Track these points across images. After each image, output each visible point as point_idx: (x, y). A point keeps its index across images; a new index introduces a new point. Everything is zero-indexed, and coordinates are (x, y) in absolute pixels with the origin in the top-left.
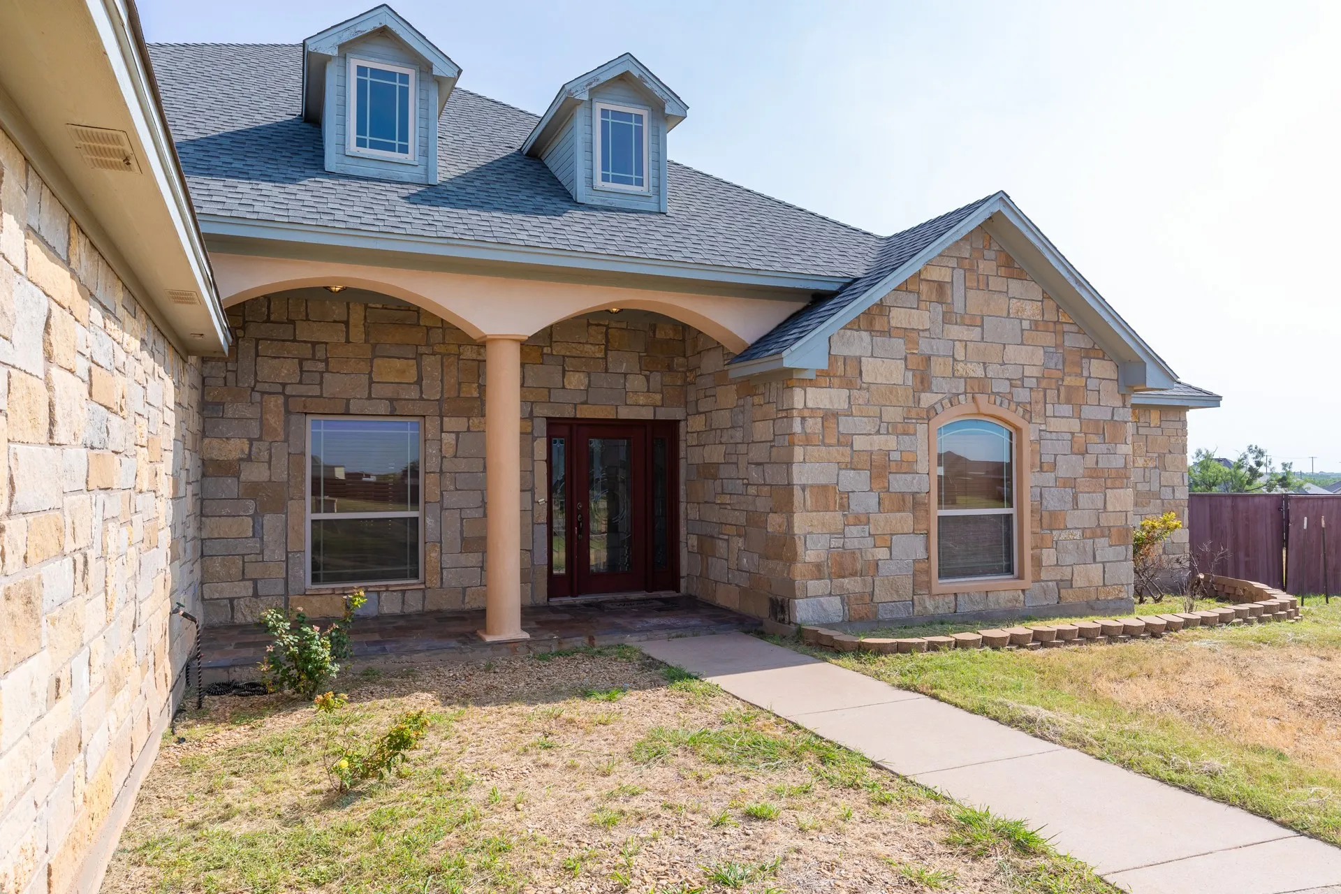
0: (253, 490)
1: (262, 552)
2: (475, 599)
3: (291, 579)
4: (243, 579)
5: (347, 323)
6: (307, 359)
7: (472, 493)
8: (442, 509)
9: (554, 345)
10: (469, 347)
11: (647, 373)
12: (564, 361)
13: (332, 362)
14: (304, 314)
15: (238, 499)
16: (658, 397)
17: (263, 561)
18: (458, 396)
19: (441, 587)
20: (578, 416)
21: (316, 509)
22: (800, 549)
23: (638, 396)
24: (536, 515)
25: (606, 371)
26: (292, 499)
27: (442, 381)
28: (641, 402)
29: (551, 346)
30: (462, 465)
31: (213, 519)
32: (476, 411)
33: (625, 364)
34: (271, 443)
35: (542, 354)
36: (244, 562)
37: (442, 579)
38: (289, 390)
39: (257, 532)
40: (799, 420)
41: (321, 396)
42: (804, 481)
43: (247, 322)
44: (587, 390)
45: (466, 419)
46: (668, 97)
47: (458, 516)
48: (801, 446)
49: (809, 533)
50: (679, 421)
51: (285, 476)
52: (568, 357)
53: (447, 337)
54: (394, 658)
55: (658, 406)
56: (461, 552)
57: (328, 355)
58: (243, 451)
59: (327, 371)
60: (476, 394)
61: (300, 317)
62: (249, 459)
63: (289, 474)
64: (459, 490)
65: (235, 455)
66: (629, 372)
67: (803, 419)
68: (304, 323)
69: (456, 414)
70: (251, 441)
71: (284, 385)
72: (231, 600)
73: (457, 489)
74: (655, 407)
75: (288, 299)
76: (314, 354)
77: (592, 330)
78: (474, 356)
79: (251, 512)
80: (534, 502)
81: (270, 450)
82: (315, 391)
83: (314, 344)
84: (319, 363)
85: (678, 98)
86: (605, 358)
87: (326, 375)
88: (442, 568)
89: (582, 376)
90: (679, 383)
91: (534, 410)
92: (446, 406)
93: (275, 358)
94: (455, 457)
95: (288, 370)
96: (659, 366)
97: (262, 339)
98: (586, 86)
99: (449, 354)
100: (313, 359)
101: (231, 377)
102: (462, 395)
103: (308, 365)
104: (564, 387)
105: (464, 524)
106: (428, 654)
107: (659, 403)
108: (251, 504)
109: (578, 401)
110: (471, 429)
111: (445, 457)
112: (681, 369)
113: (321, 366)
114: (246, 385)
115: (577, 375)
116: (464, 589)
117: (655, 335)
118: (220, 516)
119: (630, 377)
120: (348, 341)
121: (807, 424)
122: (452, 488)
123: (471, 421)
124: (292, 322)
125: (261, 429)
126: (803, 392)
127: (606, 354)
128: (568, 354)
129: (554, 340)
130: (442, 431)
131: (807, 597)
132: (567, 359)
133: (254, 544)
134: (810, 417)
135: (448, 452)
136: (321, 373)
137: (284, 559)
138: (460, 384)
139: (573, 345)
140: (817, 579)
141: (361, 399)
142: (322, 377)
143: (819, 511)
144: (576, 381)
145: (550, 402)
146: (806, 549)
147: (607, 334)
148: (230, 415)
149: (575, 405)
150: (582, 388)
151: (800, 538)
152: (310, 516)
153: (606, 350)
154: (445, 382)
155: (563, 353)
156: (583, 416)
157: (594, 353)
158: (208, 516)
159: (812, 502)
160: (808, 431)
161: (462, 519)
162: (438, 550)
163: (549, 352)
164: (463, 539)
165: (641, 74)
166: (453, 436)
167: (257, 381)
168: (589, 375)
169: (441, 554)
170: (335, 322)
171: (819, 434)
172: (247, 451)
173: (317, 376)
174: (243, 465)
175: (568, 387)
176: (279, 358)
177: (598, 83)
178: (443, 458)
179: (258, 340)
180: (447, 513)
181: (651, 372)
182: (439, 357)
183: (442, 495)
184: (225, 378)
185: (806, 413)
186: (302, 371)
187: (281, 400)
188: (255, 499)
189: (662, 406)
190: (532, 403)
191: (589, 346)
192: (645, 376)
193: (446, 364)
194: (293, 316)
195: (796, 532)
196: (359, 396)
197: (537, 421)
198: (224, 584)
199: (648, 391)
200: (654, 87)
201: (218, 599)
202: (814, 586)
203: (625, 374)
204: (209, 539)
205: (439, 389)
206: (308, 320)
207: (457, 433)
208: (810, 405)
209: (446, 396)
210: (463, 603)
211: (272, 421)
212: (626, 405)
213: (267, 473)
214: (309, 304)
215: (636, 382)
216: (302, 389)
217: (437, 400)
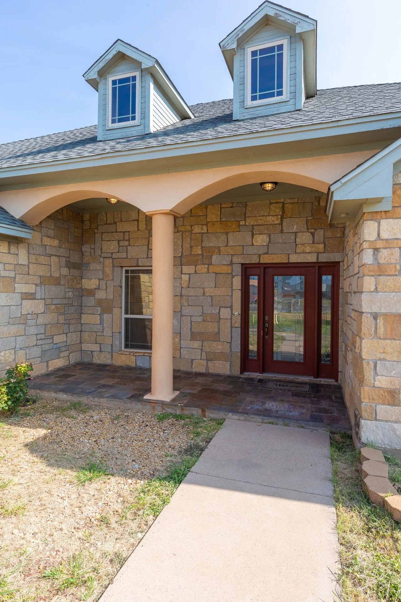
0: (100, 303)
1: (103, 332)
2: (198, 366)
3: (114, 345)
4: (96, 343)
5: (138, 221)
6: (121, 240)
7: (197, 307)
8: (181, 315)
9: (247, 219)
10: (197, 226)
11: (313, 230)
12: (253, 229)
13: (131, 241)
14: (120, 218)
15: (95, 306)
16: (321, 246)
17: (103, 336)
18: (191, 254)
19: (180, 358)
20: (261, 262)
21: (126, 313)
22: (368, 373)
23: (305, 246)
24: (233, 322)
25: (282, 231)
26: (115, 307)
27: (182, 246)
28: (308, 251)
29: (245, 220)
30: (191, 292)
31: (85, 315)
32: (200, 262)
33: (295, 226)
34: (107, 281)
35: (239, 226)
36: (96, 335)
37: (180, 353)
38: (114, 256)
39: (102, 323)
40: (370, 252)
41: (127, 258)
42: (375, 309)
43: (99, 225)
44: (268, 245)
45: (194, 267)
46: (298, 20)
47: (189, 320)
48: (372, 276)
49: (380, 359)
50: (339, 262)
51: (112, 297)
52: (256, 225)
53: (185, 222)
54: (91, 398)
55: (321, 253)
56: (190, 340)
57: (130, 238)
58: (96, 284)
59: (129, 245)
60: (200, 252)
61: (118, 220)
62: (98, 288)
63: (113, 295)
64: (190, 306)
65: (93, 287)
66: (299, 231)
67: (376, 250)
68: (120, 223)
69: (188, 264)
70: (99, 280)
71: (112, 253)
72: (92, 352)
73: (189, 305)
74: (318, 253)
75: (114, 212)
76: (124, 238)
77: (273, 207)
78: (200, 231)
79: (99, 313)
80: (232, 314)
81: (106, 284)
82: (124, 255)
83: (124, 232)
84: (126, 242)
85: (307, 17)
86: (281, 224)
87: (129, 247)
88: (181, 348)
89: (265, 236)
90: (339, 235)
91: (233, 260)
92: (184, 260)
93: (108, 241)
94: (189, 287)
95: (114, 246)
96: (323, 225)
97: (104, 233)
98: (235, 38)
99: (186, 231)
100: (124, 240)
101: (92, 251)
102: (192, 253)
103: (122, 243)
104: (253, 245)
105: (193, 324)
106: (107, 399)
107: (322, 250)
108: (99, 309)
109: (261, 252)
110: (197, 272)
111: (183, 287)
112: (340, 226)
113: (127, 243)
114: (98, 254)
115: (261, 236)
116: (192, 360)
117: (319, 204)
118: (88, 314)
119: (299, 235)
120: (138, 230)
121: (380, 254)
122: (186, 304)
123: (197, 267)
124: (115, 223)
125: (103, 275)
126: (376, 224)
127: (282, 221)
128: (256, 223)
129: (247, 216)
130: (182, 274)
131: (376, 419)
132: (255, 227)
133: (100, 327)
134: (385, 248)
135: (185, 285)
136: (127, 246)
137: (111, 335)
138: (191, 247)
139: (259, 218)
140: (389, 405)
141: (144, 258)
142: (127, 249)
143: (395, 339)
144: (261, 240)
145: (243, 254)
146: (376, 374)
147: (283, 208)
148: (92, 269)
149: (260, 255)
150: (264, 244)
151: (368, 363)
152: (124, 316)
153: (282, 218)
154: (184, 247)
155: (252, 224)
156: (265, 262)
157: (273, 221)
158: (83, 314)
159: (385, 330)
160: (382, 261)
161: (191, 322)
162: (179, 338)
163: (244, 223)
164: (192, 333)
165: (277, 12)
166: (188, 276)
167: (102, 252)
168: (269, 236)
169: (180, 340)
170: (133, 220)
171: (396, 264)
172: (98, 285)
173: (125, 248)
174: (97, 291)
175: (255, 244)
176: (110, 241)
177: (243, 32)
178: (182, 288)
179: (102, 233)
180: (184, 318)
181: (316, 230)
182: (181, 233)
183: (181, 308)
184: (90, 252)
185: (379, 245)
186: (119, 246)
187: (111, 260)
188: (100, 307)
189: (324, 252)
190: (232, 255)
191: (270, 217)
192: (311, 233)
193: (184, 236)
194: (116, 220)
195: (364, 357)
196: (142, 257)
197: (235, 266)
198: (89, 344)
199: (313, 243)
200: (287, 17)
201: (87, 351)
202: (383, 410)
203: (296, 233)
204: (84, 324)
205: (181, 250)
206: (121, 221)
207: (190, 274)
208: (384, 235)
209: (184, 254)
210: (192, 367)
211: (107, 271)
212: (296, 253)
213: (105, 295)
214: (122, 213)
215: (305, 237)
216: (119, 255)
217: (180, 257)
